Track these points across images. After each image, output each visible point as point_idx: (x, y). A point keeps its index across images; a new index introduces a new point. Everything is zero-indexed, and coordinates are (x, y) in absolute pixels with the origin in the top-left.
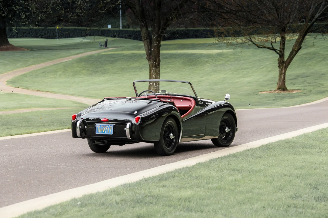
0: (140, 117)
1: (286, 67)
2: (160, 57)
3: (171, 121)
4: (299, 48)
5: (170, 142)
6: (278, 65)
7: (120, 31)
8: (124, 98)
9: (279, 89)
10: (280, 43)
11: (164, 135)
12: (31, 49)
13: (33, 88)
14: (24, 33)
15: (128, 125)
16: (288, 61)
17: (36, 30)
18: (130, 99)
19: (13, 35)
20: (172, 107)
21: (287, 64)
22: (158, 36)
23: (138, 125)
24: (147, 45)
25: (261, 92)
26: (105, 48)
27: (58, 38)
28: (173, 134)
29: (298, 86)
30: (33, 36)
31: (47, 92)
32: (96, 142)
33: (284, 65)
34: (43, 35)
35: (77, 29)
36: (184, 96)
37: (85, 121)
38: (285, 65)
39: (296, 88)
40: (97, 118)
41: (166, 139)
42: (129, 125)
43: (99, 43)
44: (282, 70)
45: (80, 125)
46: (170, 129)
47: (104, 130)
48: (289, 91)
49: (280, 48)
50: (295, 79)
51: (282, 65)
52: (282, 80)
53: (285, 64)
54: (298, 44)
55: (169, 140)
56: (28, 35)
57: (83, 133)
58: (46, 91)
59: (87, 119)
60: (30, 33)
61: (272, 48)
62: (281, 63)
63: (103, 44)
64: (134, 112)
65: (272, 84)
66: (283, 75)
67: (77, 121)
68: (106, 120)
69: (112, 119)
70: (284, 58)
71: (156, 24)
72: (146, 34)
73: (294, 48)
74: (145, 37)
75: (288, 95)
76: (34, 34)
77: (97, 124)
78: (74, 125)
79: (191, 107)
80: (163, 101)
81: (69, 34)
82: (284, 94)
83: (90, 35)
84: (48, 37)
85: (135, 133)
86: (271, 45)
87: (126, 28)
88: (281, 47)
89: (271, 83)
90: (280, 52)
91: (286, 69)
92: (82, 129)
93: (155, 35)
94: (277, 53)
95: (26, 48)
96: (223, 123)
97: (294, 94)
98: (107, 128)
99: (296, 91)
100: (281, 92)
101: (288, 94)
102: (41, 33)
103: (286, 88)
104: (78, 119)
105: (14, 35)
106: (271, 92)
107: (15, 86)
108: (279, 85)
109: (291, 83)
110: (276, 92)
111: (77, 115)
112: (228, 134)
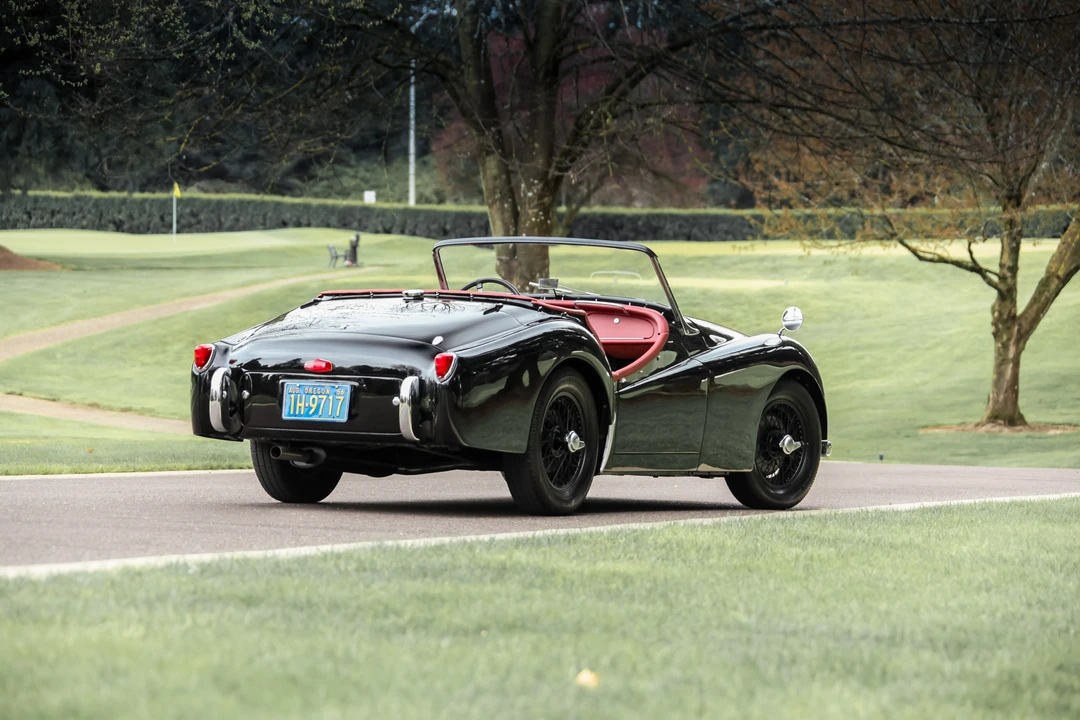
0: (455, 356)
1: (1023, 337)
2: (547, 266)
3: (572, 386)
4: (1072, 267)
5: (565, 463)
6: (993, 329)
7: (407, 212)
8: (396, 294)
9: (994, 418)
10: (1003, 248)
11: (545, 436)
12: (74, 266)
13: (74, 397)
14: (53, 213)
15: (407, 386)
16: (1032, 314)
17: (97, 203)
18: (419, 298)
19: (11, 218)
20: (578, 332)
21: (1025, 325)
22: (543, 189)
23: (445, 386)
24: (503, 220)
25: (926, 427)
26: (348, 266)
27: (178, 232)
28: (577, 432)
29: (1064, 411)
30: (84, 223)
31: (125, 410)
32: (284, 454)
33: (1016, 328)
34: (121, 222)
35: (249, 203)
36: (626, 303)
37: (244, 370)
38: (1019, 331)
39: (1059, 420)
40: (289, 363)
41: (553, 451)
42: (412, 386)
43: (327, 252)
44: (1005, 346)
45: (225, 387)
46: (565, 414)
47: (314, 406)
48: (1032, 428)
49: (1002, 266)
50: (1058, 386)
51: (1009, 328)
52: (1005, 385)
53: (1020, 325)
54: (1069, 254)
55: (562, 458)
56: (68, 220)
57: (235, 415)
58: (123, 406)
59: (254, 365)
60: (74, 214)
61: (970, 265)
62: (1005, 322)
63: (341, 253)
64: (430, 340)
65: (969, 403)
66: (1011, 365)
67: (212, 373)
68: (324, 365)
69: (347, 366)
70: (1014, 301)
71: (536, 145)
72: (498, 182)
73: (1055, 266)
74: (495, 193)
75: (1029, 441)
76: (89, 216)
77: (288, 382)
78: (201, 386)
79: (652, 344)
80: (543, 306)
81: (219, 221)
82: (1014, 438)
83: (298, 225)
84: (141, 228)
85: (431, 419)
86: (968, 255)
87: (428, 201)
88: (1004, 261)
89: (967, 398)
90: (1000, 278)
91: (1021, 344)
92: (232, 404)
93: (534, 184)
94: (990, 283)
95: (57, 263)
96: (773, 420)
97: (1051, 437)
98: (325, 397)
99: (1058, 428)
100: (1000, 431)
101: (1028, 437)
102: (116, 215)
103: (1021, 417)
104: (214, 365)
105: (18, 220)
106: (963, 430)
107: (9, 390)
108: (996, 402)
109: (1040, 402)
110: (984, 428)
111: (213, 348)
112: (789, 463)
